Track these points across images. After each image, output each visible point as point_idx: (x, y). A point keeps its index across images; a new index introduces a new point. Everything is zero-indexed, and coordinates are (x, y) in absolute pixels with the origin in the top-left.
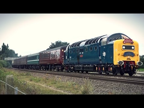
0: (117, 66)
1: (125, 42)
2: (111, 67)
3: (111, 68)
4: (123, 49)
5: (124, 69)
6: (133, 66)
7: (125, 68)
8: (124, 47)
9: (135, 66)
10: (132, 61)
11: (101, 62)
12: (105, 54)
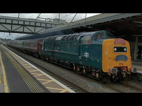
1: (116, 43)
3: (97, 74)
9: (128, 73)
11: (81, 63)
12: (88, 55)
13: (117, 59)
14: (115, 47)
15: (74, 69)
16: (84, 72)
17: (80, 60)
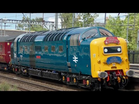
0: (97, 80)
1: (107, 43)
2: (88, 79)
3: (88, 81)
5: (107, 83)
6: (120, 77)
7: (109, 81)
9: (124, 77)
10: (119, 70)
11: (70, 70)
12: (77, 59)
13: (108, 62)
15: (64, 79)
16: (75, 82)
17: (70, 67)
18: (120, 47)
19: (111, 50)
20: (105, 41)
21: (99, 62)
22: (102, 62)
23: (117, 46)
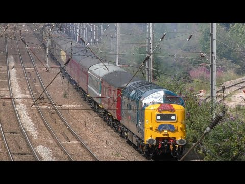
1: (160, 109)
4: (157, 119)
8: (159, 117)
9: (177, 146)
10: (171, 138)
13: (160, 129)
14: (157, 115)
18: (174, 115)
19: (164, 117)
20: (158, 108)
21: (151, 129)
22: (154, 128)
23: (172, 113)
